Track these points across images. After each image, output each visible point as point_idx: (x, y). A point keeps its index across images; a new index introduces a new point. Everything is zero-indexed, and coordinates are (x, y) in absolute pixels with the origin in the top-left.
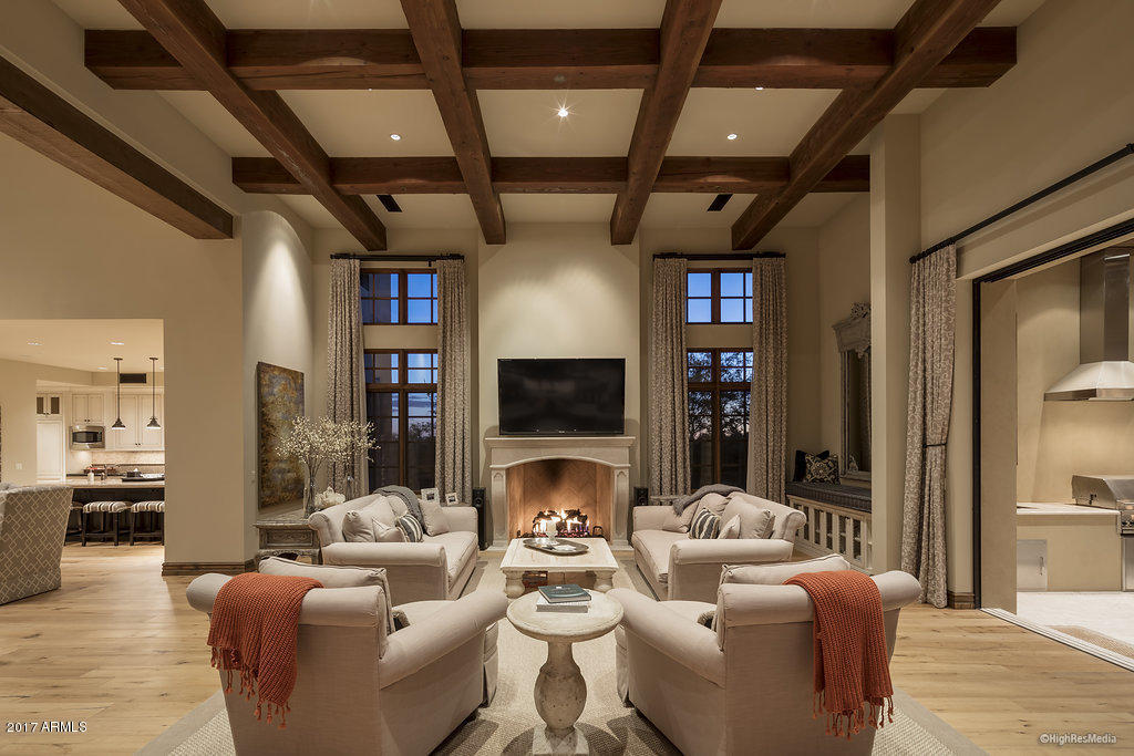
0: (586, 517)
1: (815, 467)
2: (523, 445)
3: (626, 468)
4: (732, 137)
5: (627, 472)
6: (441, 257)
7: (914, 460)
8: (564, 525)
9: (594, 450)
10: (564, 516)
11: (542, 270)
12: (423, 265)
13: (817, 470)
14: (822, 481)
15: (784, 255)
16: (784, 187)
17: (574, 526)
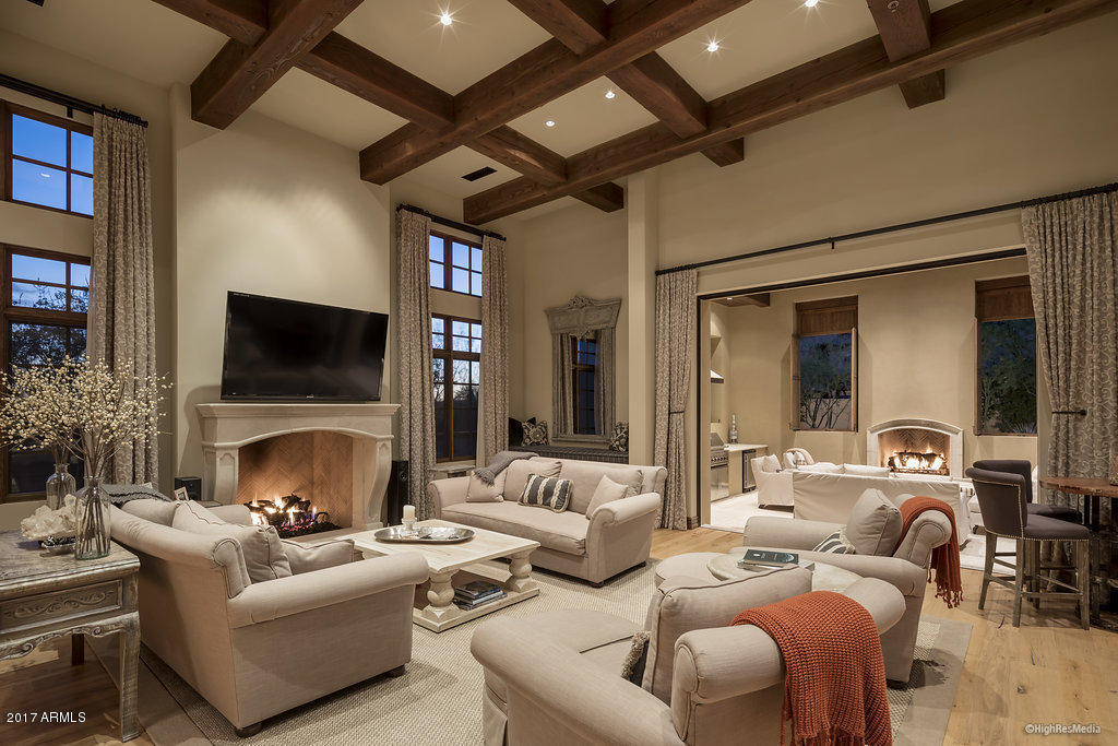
0: (308, 503)
1: (531, 432)
2: (268, 414)
3: (388, 439)
4: (550, 124)
5: (389, 444)
6: (103, 110)
7: (662, 424)
8: (285, 516)
9: (355, 419)
10: (280, 503)
11: (277, 184)
12: (59, 111)
13: (535, 434)
14: (538, 444)
15: (505, 240)
16: (559, 184)
17: (298, 516)
